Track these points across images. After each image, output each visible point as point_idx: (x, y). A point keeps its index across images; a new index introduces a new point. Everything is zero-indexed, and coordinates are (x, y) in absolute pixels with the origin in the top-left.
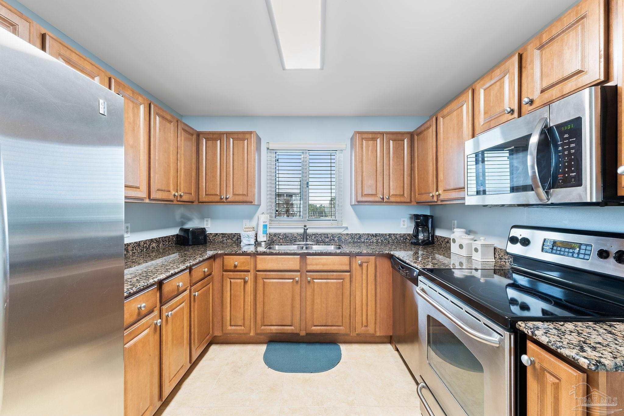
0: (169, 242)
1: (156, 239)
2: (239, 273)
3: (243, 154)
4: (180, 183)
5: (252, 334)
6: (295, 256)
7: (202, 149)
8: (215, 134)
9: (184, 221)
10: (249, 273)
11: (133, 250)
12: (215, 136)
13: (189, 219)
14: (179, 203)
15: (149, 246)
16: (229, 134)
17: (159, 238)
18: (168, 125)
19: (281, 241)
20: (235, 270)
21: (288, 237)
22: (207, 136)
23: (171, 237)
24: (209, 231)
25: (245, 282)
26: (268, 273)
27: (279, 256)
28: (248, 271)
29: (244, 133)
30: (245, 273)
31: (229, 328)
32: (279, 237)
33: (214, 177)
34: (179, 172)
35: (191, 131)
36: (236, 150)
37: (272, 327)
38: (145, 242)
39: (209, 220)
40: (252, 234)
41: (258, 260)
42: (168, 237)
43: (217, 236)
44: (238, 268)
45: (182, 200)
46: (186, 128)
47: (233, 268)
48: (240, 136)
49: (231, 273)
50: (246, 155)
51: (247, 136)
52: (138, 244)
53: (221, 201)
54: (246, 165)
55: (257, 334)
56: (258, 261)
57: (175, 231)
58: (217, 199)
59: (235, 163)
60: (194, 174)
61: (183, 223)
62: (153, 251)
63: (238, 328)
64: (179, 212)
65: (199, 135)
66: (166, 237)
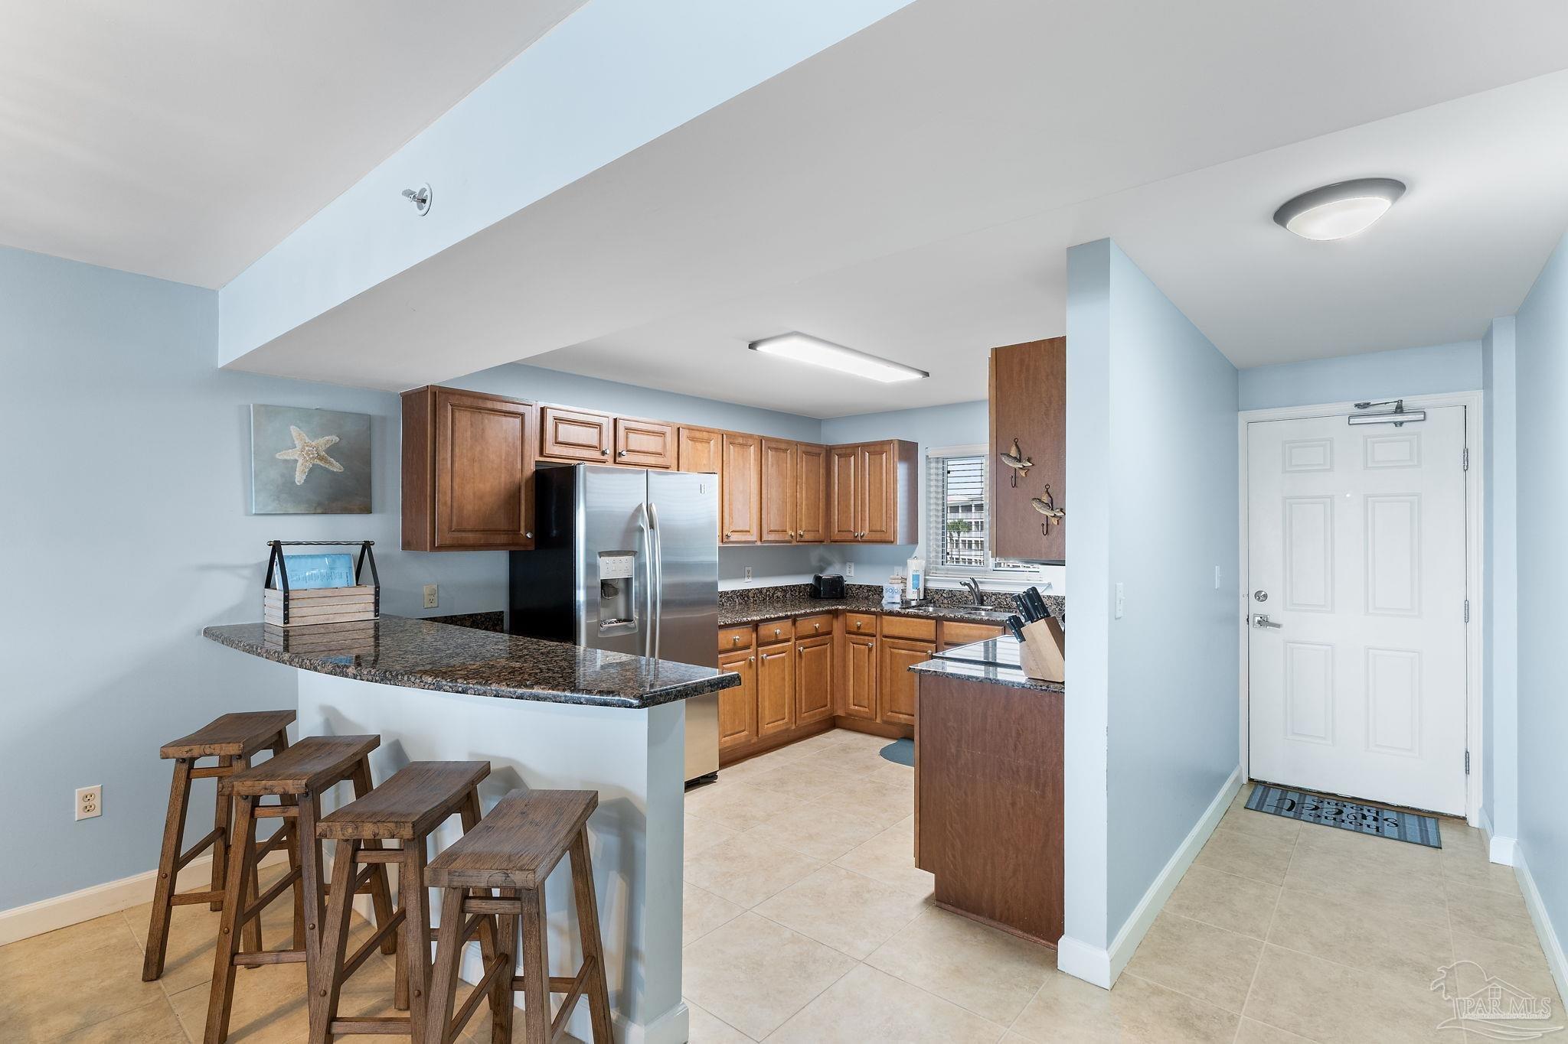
0: (800, 592)
1: (781, 587)
2: (862, 637)
3: (881, 474)
4: (801, 520)
5: (878, 721)
6: (929, 621)
7: (834, 470)
8: (848, 448)
9: (823, 565)
10: (874, 639)
11: (754, 597)
12: (849, 451)
13: (829, 564)
14: (801, 544)
15: (773, 595)
16: (865, 446)
17: (787, 586)
18: (783, 455)
19: (946, 601)
20: (858, 632)
21: (955, 596)
22: (839, 452)
23: (802, 586)
24: (848, 581)
25: (870, 650)
26: (896, 641)
27: (909, 619)
28: (874, 636)
29: (883, 443)
30: (870, 638)
31: (852, 707)
32: (942, 595)
33: (848, 506)
34: (798, 507)
35: (817, 450)
36: (872, 468)
37: (901, 716)
38: (768, 589)
39: (853, 565)
40: (899, 587)
41: (884, 621)
42: (799, 586)
43: (861, 589)
44: (862, 631)
45: (802, 539)
46: (809, 449)
47: (855, 630)
48: (878, 449)
49: (854, 636)
50: (884, 475)
51: (886, 448)
52: (760, 591)
53: (855, 540)
54: (884, 489)
55: (885, 722)
56: (885, 624)
57: (808, 580)
58: (850, 537)
59: (872, 487)
60: (822, 505)
61: (822, 570)
62: (778, 601)
63: (861, 709)
64: (815, 554)
65: (829, 451)
66: (795, 586)
